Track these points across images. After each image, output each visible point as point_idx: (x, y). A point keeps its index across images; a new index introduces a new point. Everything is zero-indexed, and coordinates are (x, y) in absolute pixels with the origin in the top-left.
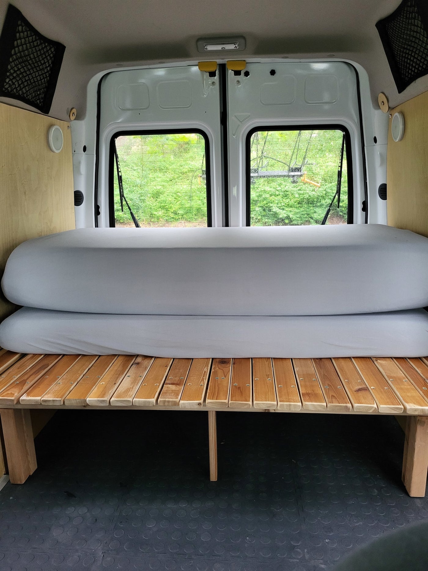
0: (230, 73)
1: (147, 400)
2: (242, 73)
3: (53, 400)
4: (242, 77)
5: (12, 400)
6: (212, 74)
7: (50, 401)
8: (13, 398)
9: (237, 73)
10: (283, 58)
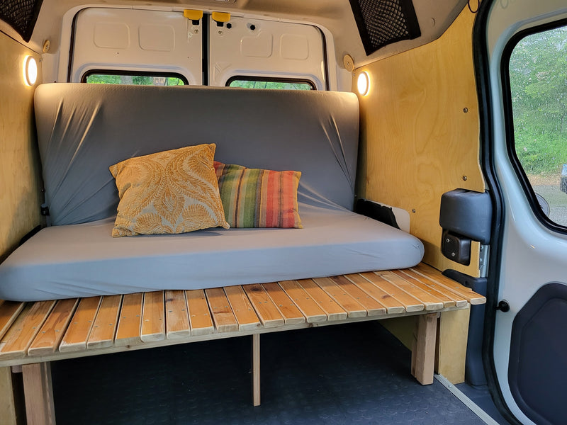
0: (212, 25)
1: (207, 328)
2: (225, 24)
3: (102, 343)
4: (224, 28)
5: (51, 349)
6: (196, 22)
7: (98, 344)
8: (51, 347)
9: (220, 24)
10: (265, 15)
